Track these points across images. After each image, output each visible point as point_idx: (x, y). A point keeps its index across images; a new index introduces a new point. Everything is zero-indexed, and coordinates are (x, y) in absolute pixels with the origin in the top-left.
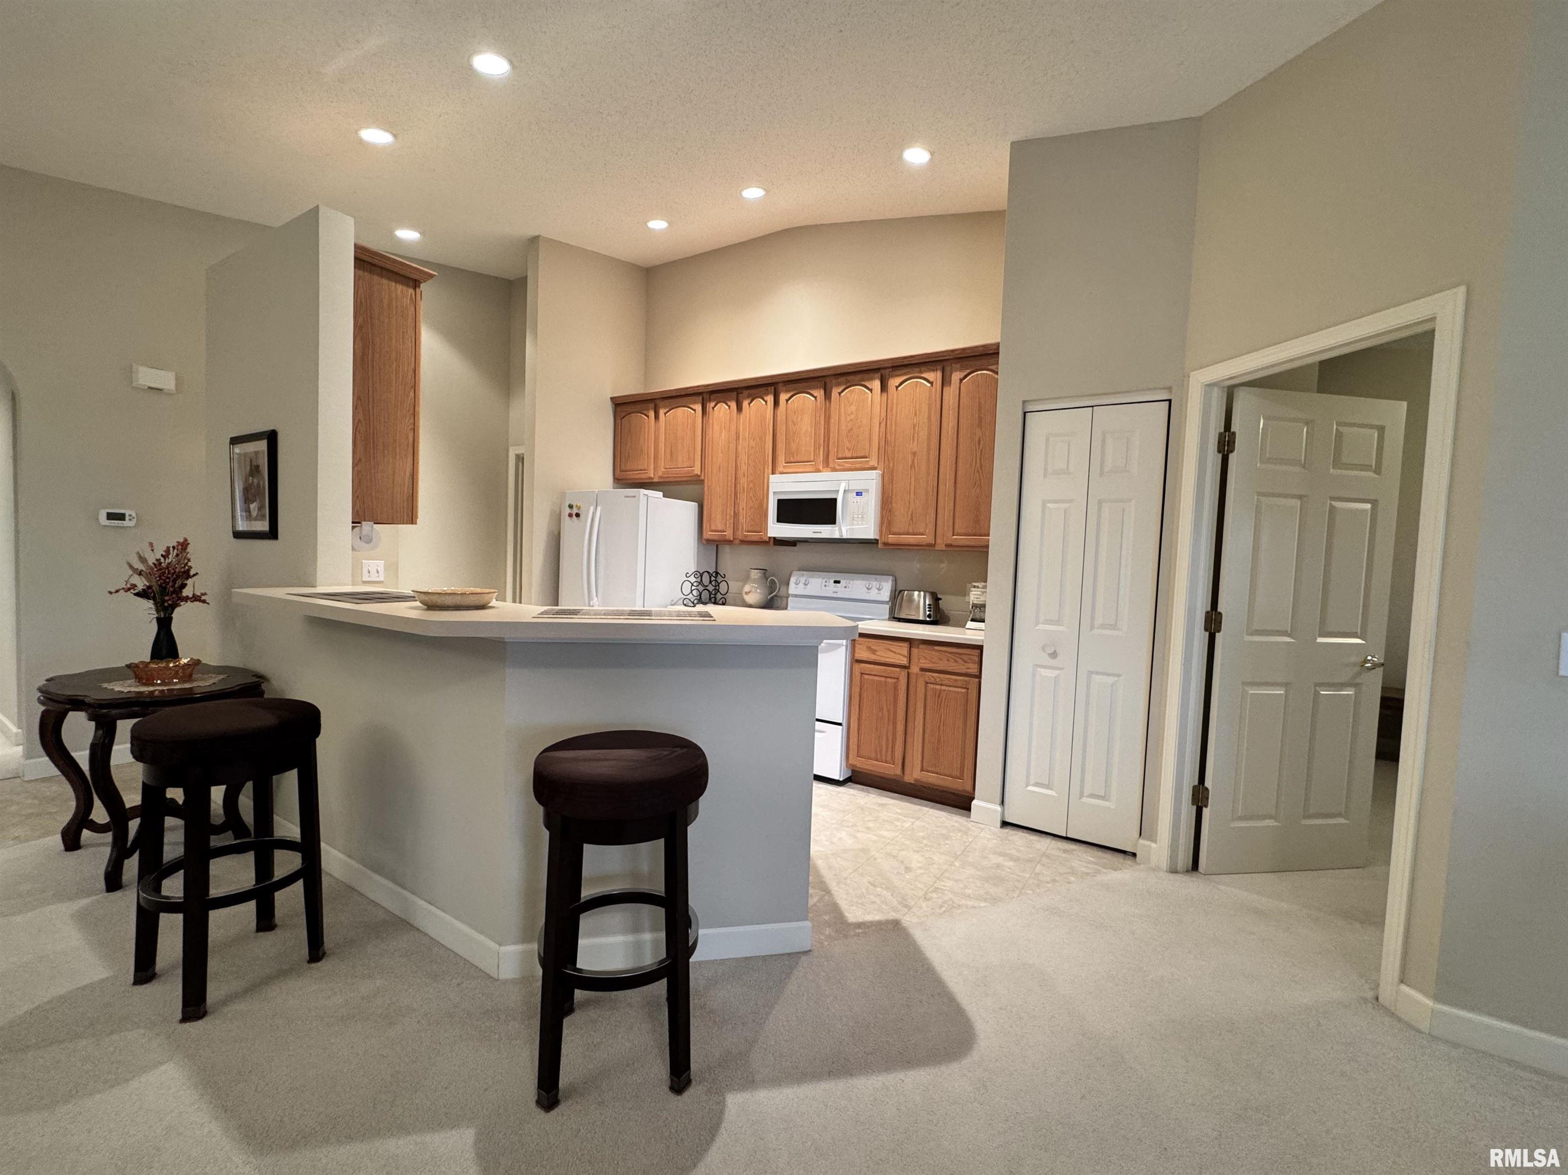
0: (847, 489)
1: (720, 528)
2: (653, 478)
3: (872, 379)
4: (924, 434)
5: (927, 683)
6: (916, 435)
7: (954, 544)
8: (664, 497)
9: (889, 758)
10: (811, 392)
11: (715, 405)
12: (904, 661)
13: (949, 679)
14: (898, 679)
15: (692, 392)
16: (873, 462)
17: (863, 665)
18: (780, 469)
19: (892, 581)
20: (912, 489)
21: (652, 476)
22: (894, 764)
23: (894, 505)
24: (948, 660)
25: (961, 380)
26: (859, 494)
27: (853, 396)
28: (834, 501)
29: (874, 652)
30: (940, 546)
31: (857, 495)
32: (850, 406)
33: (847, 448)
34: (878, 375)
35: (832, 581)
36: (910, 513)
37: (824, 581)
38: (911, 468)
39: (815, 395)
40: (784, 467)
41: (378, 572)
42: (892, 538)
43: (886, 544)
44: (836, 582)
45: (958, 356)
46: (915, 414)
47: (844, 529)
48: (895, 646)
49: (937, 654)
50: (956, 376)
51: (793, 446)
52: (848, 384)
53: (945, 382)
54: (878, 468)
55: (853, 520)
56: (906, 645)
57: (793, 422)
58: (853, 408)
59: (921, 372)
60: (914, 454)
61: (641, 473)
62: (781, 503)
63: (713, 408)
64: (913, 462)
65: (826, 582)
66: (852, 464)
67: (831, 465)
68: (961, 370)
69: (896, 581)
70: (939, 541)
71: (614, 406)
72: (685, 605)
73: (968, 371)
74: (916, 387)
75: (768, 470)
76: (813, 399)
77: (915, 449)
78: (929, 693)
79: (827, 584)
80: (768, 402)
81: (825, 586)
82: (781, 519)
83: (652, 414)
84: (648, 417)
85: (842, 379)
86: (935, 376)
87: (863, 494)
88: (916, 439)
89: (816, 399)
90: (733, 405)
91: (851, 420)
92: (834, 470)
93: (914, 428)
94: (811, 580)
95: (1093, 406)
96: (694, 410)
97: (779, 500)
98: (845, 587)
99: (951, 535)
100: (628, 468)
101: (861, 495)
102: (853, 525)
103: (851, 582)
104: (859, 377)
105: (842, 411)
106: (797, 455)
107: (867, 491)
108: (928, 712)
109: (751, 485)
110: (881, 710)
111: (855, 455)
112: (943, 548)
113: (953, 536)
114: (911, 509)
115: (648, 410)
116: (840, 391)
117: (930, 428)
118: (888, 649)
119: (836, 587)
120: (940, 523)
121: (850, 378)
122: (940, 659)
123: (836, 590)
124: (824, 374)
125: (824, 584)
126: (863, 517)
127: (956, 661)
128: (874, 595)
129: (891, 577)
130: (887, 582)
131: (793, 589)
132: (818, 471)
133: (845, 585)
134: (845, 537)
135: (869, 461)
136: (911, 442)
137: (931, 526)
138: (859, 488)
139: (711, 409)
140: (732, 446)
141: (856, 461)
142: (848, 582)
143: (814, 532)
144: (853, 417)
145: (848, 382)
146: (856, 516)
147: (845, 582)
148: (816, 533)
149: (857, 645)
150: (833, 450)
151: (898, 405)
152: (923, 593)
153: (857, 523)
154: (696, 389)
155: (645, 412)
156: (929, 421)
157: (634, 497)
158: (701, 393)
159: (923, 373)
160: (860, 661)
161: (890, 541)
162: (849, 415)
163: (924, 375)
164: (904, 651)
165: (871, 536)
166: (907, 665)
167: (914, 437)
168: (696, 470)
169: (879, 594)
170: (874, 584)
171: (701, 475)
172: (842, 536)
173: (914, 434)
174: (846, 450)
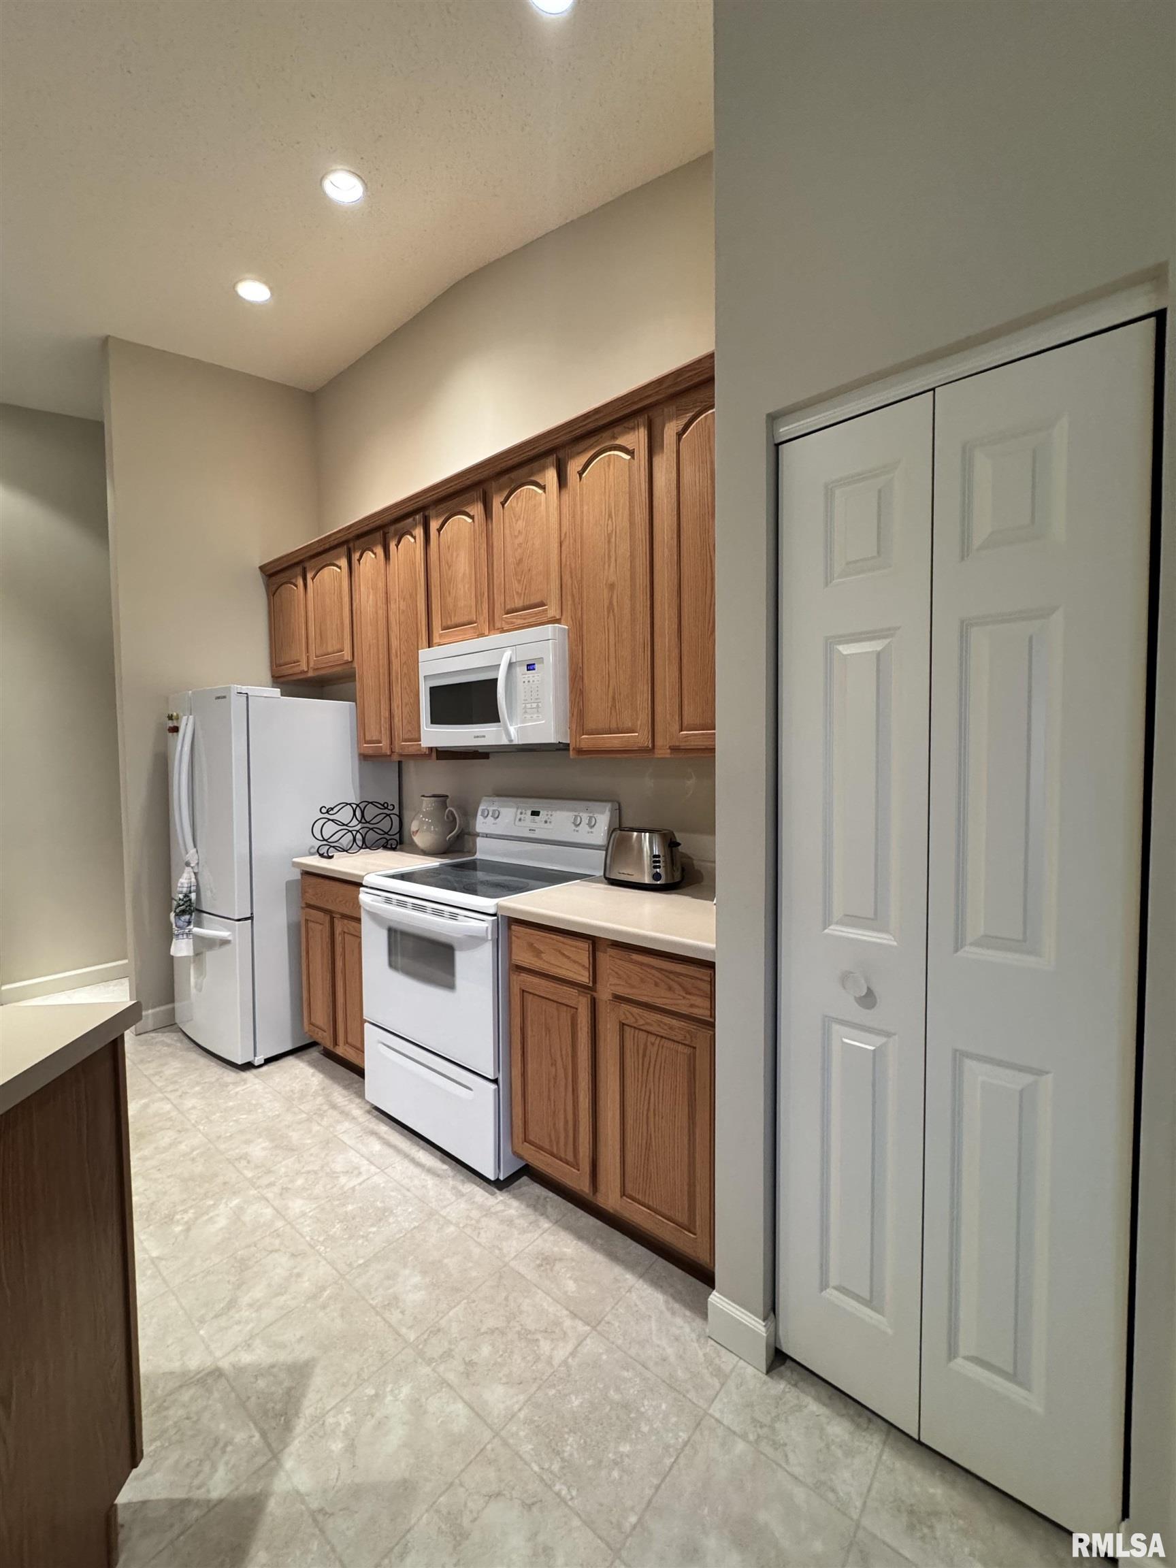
0: (514, 660)
1: (374, 739)
2: (307, 672)
3: (543, 469)
4: (624, 548)
5: (623, 1024)
6: (613, 553)
7: (683, 745)
8: (282, 695)
9: (570, 1158)
10: (467, 510)
11: (361, 556)
12: (584, 977)
13: (660, 1023)
14: (577, 1009)
15: (336, 542)
16: (553, 611)
17: (524, 976)
18: (436, 640)
19: (612, 811)
20: (612, 651)
21: (306, 669)
22: (579, 1170)
23: (586, 681)
24: (656, 985)
25: (680, 435)
26: (530, 667)
27: (520, 504)
28: (494, 682)
29: (538, 953)
30: (662, 752)
31: (528, 670)
32: (517, 520)
33: (517, 593)
34: (552, 459)
35: (530, 813)
36: (611, 694)
37: (519, 811)
38: (609, 612)
39: (472, 514)
40: (441, 636)
42: (586, 741)
43: (580, 751)
44: (535, 813)
45: (671, 391)
46: (610, 516)
47: (512, 729)
48: (569, 946)
49: (637, 969)
50: (670, 430)
51: (450, 600)
52: (513, 485)
53: (653, 447)
54: (563, 620)
55: (526, 712)
56: (585, 945)
57: (447, 563)
58: (521, 524)
59: (614, 437)
60: (612, 587)
61: (294, 667)
62: (434, 691)
63: (359, 560)
64: (611, 603)
65: (521, 813)
66: (525, 619)
67: (498, 625)
68: (678, 416)
69: (620, 809)
70: (659, 742)
71: (264, 577)
72: (322, 855)
73: (690, 415)
74: (609, 466)
75: (422, 643)
76: (470, 520)
77: (612, 578)
78: (629, 1044)
79: (522, 816)
80: (417, 538)
81: (520, 820)
82: (436, 719)
83: (300, 582)
84: (296, 586)
85: (505, 479)
86: (637, 438)
87: (536, 666)
88: (613, 560)
89: (473, 521)
90: (379, 550)
91: (520, 545)
92: (503, 631)
93: (609, 542)
94: (503, 810)
95: (933, 389)
96: (340, 568)
97: (431, 688)
98: (546, 822)
99: (677, 727)
100: (282, 662)
101: (534, 669)
102: (524, 721)
103: (554, 813)
104: (525, 470)
105: (507, 532)
106: (455, 616)
107: (541, 660)
108: (628, 1082)
109: (405, 670)
110: (554, 1064)
111: (527, 603)
112: (667, 753)
113: (682, 731)
114: (611, 688)
115: (296, 577)
116: (502, 499)
117: (632, 536)
118: (560, 951)
119: (534, 822)
120: (658, 709)
121: (513, 475)
122: (642, 981)
123: (533, 826)
124: (476, 478)
125: (519, 816)
126: (538, 706)
127: (670, 989)
128: (583, 835)
129: (608, 806)
130: (603, 813)
131: (482, 824)
132: (482, 635)
133: (545, 818)
134: (516, 742)
135: (546, 610)
136: (606, 566)
137: (643, 718)
138: (529, 656)
139: (357, 562)
140: (381, 612)
141: (529, 614)
142: (550, 813)
143: (475, 737)
144: (521, 539)
145: (512, 481)
146: (529, 706)
147: (545, 812)
148: (478, 737)
149: (514, 938)
150: (499, 599)
151: (585, 508)
152: (647, 834)
153: (528, 716)
154: (338, 536)
155: (294, 581)
156: (632, 523)
157: (224, 697)
158: (346, 542)
159: (617, 438)
160: (519, 969)
161: (584, 746)
162: (516, 537)
163: (618, 442)
164: (584, 957)
165: (551, 739)
166: (591, 985)
167: (609, 557)
168: (346, 654)
169: (592, 832)
170: (585, 816)
171: (352, 662)
172: (511, 741)
173: (609, 551)
174: (515, 596)
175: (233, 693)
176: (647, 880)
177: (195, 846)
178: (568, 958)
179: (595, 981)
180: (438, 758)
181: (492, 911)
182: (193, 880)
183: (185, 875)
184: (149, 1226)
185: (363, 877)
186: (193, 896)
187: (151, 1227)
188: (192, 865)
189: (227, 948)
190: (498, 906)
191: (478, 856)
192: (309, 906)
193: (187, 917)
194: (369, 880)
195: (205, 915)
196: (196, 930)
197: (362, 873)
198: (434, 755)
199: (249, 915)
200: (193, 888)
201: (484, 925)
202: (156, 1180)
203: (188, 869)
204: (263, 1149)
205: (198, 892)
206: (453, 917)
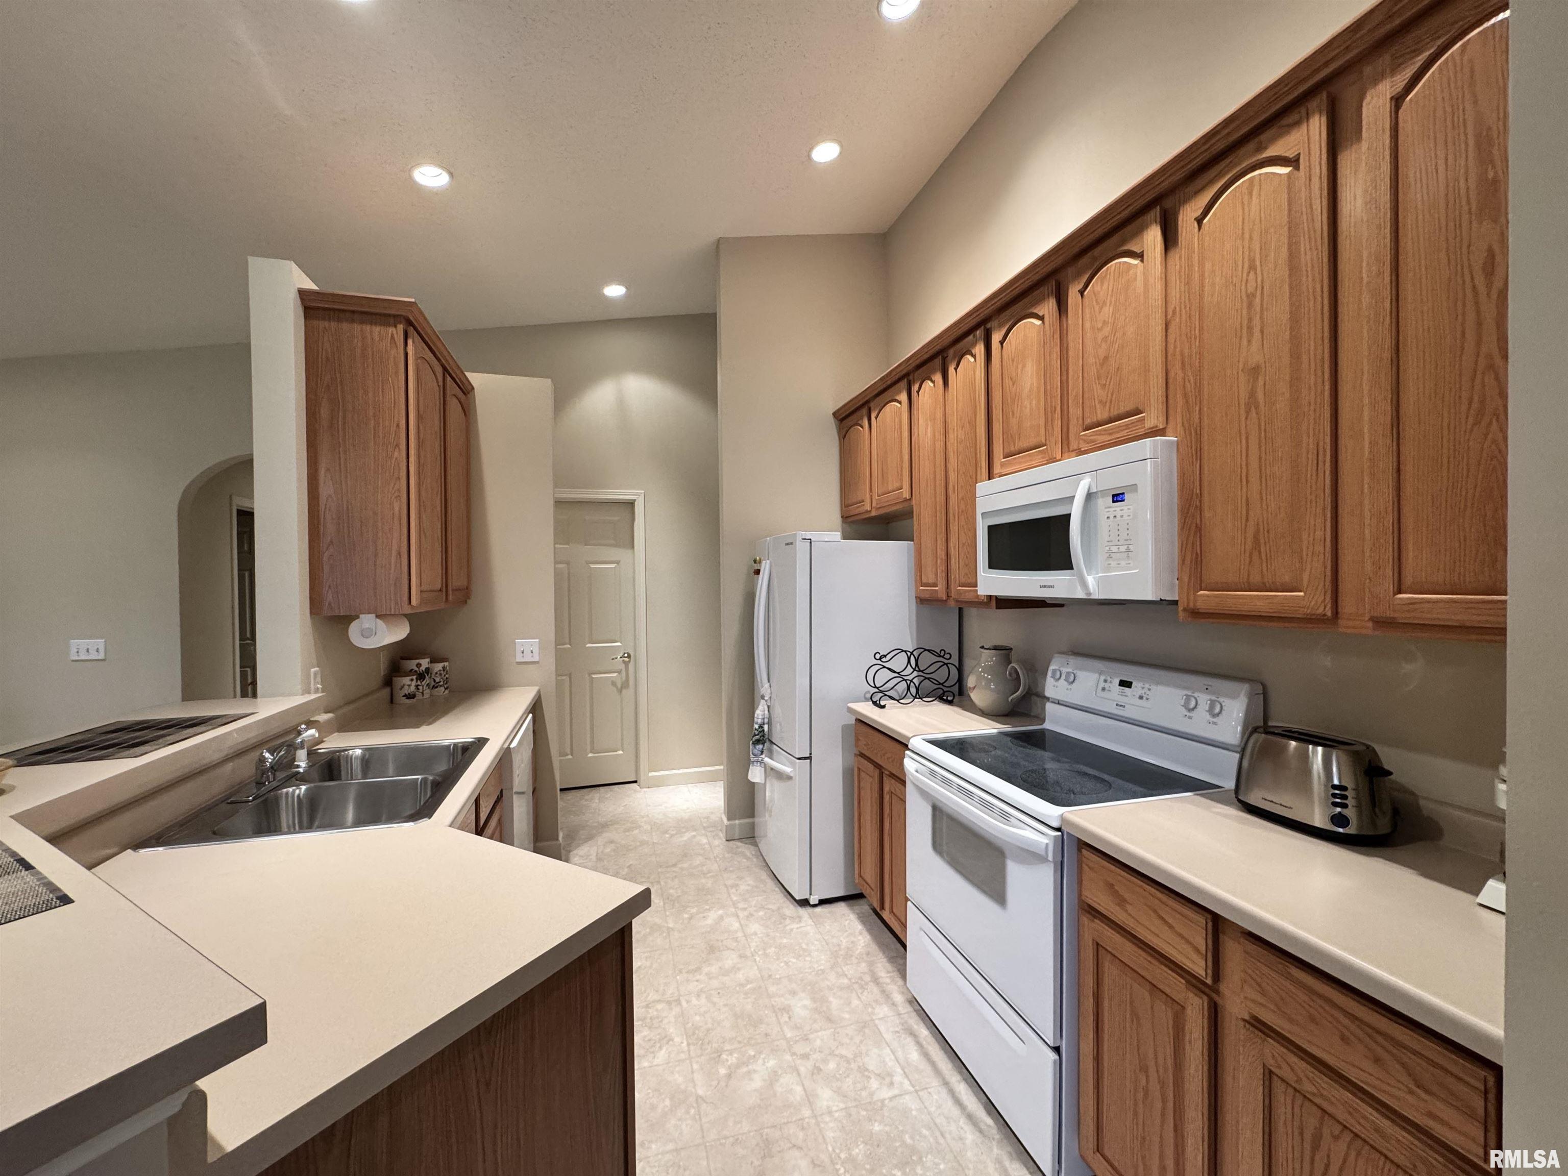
0: (1094, 490)
1: (931, 581)
2: (870, 511)
3: (1140, 230)
4: (1279, 311)
5: (1272, 1073)
6: (1257, 321)
7: (1401, 617)
8: (842, 539)
10: (1035, 311)
11: (920, 387)
12: (1197, 967)
14: (1183, 1007)
15: (897, 377)
16: (1153, 418)
18: (997, 469)
19: (1251, 697)
20: (1254, 465)
21: (868, 509)
23: (1207, 514)
24: (1343, 1038)
25: (1398, 101)
26: (1118, 498)
27: (1105, 286)
28: (1065, 519)
29: (1122, 902)
30: (1356, 622)
31: (1114, 502)
32: (1101, 308)
33: (1101, 402)
34: (1155, 213)
35: (1118, 682)
36: (1251, 531)
37: (1103, 678)
38: (1248, 412)
39: (1041, 314)
40: (1003, 465)
41: (532, 652)
42: (1205, 598)
43: (1195, 614)
44: (1125, 684)
46: (1252, 267)
47: (1091, 580)
48: (1172, 910)
50: (1377, 100)
51: (1014, 422)
52: (1097, 264)
53: (1340, 136)
54: (1169, 430)
55: (1110, 557)
56: (1200, 919)
57: (1011, 379)
58: (1107, 311)
59: (1260, 148)
60: (1255, 371)
61: (858, 507)
62: (993, 530)
63: (918, 392)
64: (1252, 394)
65: (1105, 681)
66: (1110, 434)
67: (1074, 445)
69: (1265, 694)
70: (1348, 606)
71: (837, 422)
73: (1423, 58)
74: (1251, 194)
75: (981, 474)
76: (1038, 322)
77: (1256, 357)
78: (1282, 1110)
79: (1107, 685)
80: (977, 356)
81: (1104, 689)
82: (995, 563)
83: (866, 422)
84: (862, 427)
85: (1085, 260)
86: (1304, 136)
87: (1126, 497)
88: (1257, 331)
89: (1043, 322)
90: (939, 378)
91: (1105, 339)
92: (1080, 452)
93: (1250, 305)
94: (1081, 674)
96: (900, 403)
97: (990, 527)
98: (1141, 698)
99: (1389, 585)
100: (850, 502)
101: (1124, 501)
102: (1108, 568)
103: (1153, 687)
104: (1115, 238)
105: (1087, 325)
107: (1134, 488)
109: (962, 506)
111: (1115, 412)
113: (1400, 592)
114: (1251, 523)
115: (862, 419)
116: (1080, 286)
117: (1294, 288)
119: (1123, 694)
121: (1097, 252)
123: (1122, 700)
124: (1050, 268)
125: (1102, 684)
126: (1128, 551)
128: (1200, 724)
129: (1244, 689)
130: (1234, 697)
131: (1052, 688)
132: (1050, 460)
133: (1140, 692)
134: (1095, 596)
135: (1143, 419)
136: (1245, 342)
137: (1316, 566)
138: (1115, 482)
139: (916, 394)
140: (939, 445)
141: (1119, 426)
142: (1147, 686)
143: (1041, 587)
144: (1107, 330)
145: (1095, 259)
146: (1114, 549)
147: (1140, 685)
148: (1045, 586)
149: (1085, 868)
150: (1075, 412)
151: (1208, 266)
152: (1320, 749)
153: (1113, 564)
154: (898, 370)
155: (860, 422)
156: (1293, 267)
157: (792, 543)
158: (907, 375)
159: (1266, 148)
160: (1092, 911)
161: (1201, 605)
162: (1099, 330)
163: (1272, 151)
164: (1200, 940)
165: (1148, 594)
166: (1209, 981)
167: (1250, 328)
168: (904, 492)
169: (1215, 723)
170: (1204, 699)
171: (910, 499)
172: (1090, 594)
173: (1250, 320)
174: (1098, 406)
175: (799, 538)
176: (1319, 820)
177: (769, 681)
178: (1171, 927)
179: (1217, 976)
180: (998, 607)
181: (1055, 824)
182: (766, 712)
183: (760, 707)
184: (702, 1055)
185: (909, 739)
186: (766, 727)
187: (702, 1057)
188: (766, 698)
189: (790, 782)
190: (1062, 818)
191: (1047, 725)
192: (862, 755)
193: (760, 746)
194: (916, 743)
195: (775, 746)
196: (767, 760)
197: (909, 735)
198: (994, 603)
199: (808, 755)
200: (766, 720)
201: (1043, 839)
202: (714, 1004)
203: (763, 702)
204: (805, 1007)
205: (769, 723)
206: (1005, 816)
